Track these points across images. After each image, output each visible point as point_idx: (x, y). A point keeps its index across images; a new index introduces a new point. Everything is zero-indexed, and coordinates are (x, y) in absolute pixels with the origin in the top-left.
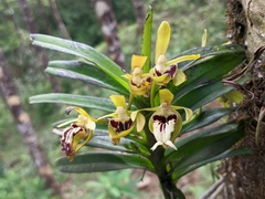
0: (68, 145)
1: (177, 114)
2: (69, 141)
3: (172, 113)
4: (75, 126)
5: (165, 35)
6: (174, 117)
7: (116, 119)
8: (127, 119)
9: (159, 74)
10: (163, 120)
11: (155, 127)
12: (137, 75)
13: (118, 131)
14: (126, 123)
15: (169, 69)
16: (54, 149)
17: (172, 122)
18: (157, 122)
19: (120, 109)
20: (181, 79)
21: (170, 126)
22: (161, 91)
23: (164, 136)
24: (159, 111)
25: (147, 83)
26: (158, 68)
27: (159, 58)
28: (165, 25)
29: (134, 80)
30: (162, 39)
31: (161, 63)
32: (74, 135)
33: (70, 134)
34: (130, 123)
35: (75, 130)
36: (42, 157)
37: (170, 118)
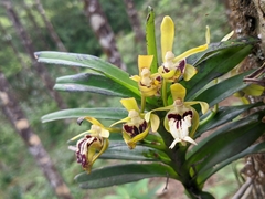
0: (84, 156)
1: (193, 110)
2: (84, 152)
3: (187, 110)
4: (89, 137)
5: (168, 30)
6: (190, 113)
7: (130, 124)
8: (141, 122)
9: (167, 71)
10: (178, 118)
11: (171, 125)
12: (146, 75)
13: (133, 136)
14: (141, 127)
15: (178, 64)
16: (68, 167)
17: (188, 118)
18: (172, 120)
19: (132, 113)
20: (191, 72)
21: (187, 122)
22: (172, 86)
23: (180, 133)
24: (174, 109)
25: (157, 82)
26: (166, 65)
27: (167, 55)
28: (167, 20)
29: (143, 81)
30: (167, 32)
31: (169, 60)
32: (88, 145)
33: (84, 145)
34: (145, 125)
35: (89, 141)
36: (57, 177)
37: (186, 114)
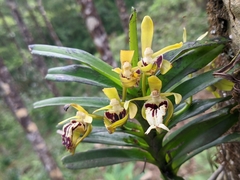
0: (68, 139)
1: (168, 101)
2: (69, 135)
3: (163, 100)
4: (74, 122)
5: (148, 29)
6: (165, 103)
7: (111, 111)
8: (121, 110)
9: (145, 65)
10: (154, 107)
11: (148, 113)
12: (127, 68)
13: (113, 122)
14: (121, 114)
15: (155, 59)
17: (163, 107)
18: (149, 109)
19: (113, 101)
20: (167, 67)
21: (161, 111)
23: (155, 120)
24: (151, 99)
25: (136, 75)
26: (145, 60)
27: (146, 50)
28: (147, 19)
29: (125, 74)
30: (146, 30)
31: (148, 55)
32: (73, 129)
33: (70, 129)
34: (124, 113)
35: (74, 125)
37: (161, 104)
